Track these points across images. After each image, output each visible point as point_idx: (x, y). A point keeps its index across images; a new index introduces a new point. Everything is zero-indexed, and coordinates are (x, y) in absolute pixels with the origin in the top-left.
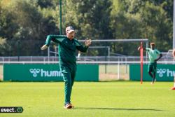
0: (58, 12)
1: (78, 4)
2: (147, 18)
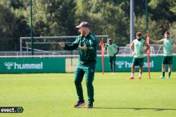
0: (29, 12)
1: (46, 5)
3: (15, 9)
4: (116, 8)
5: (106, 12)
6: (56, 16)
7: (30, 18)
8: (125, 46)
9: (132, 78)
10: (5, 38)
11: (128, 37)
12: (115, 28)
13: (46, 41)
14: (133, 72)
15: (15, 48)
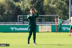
3: (15, 2)
4: (63, 2)
5: (58, 4)
6: (34, 6)
7: (22, 7)
8: (67, 20)
9: (70, 35)
10: (11, 16)
11: (68, 16)
12: (62, 12)
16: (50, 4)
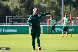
0: (11, 3)
2: (50, 6)
3: (3, 1)
4: (55, 1)
7: (11, 6)
13: (19, 18)
14: (63, 34)
15: (4, 21)
16: (41, 3)
